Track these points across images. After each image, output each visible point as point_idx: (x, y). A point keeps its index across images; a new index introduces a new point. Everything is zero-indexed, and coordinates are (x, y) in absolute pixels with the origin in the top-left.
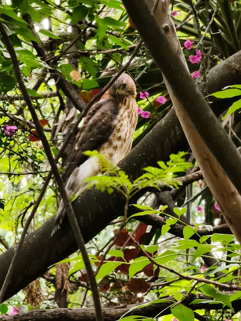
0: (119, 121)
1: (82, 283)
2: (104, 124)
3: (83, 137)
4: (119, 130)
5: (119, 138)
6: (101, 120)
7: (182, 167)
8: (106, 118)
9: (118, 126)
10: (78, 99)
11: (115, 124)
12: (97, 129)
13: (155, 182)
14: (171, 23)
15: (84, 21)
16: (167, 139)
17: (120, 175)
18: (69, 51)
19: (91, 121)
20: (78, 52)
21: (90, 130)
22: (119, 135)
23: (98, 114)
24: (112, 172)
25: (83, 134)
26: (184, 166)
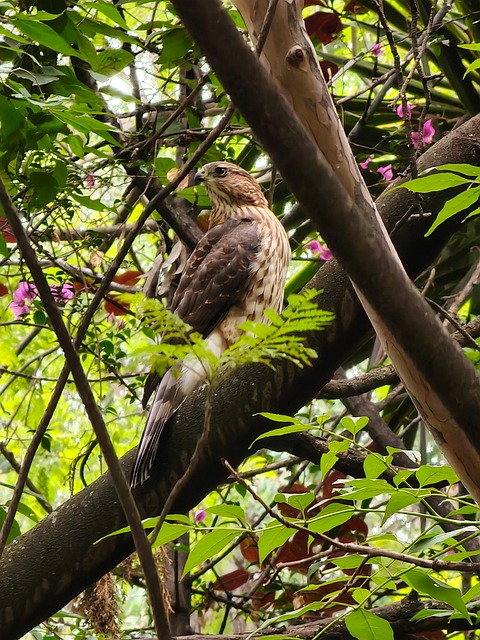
0: (263, 264)
1: (218, 593)
2: (232, 272)
3: (189, 299)
4: (261, 283)
5: (261, 298)
6: (225, 264)
7: (315, 320)
8: (234, 259)
9: (260, 274)
10: (188, 226)
11: (255, 270)
12: (217, 282)
13: (263, 354)
14: (306, 43)
15: (196, 72)
16: (347, 292)
17: (194, 341)
18: (167, 132)
19: (203, 267)
20: (185, 133)
21: (203, 285)
22: (260, 291)
23: (216, 252)
24: (177, 335)
25: (187, 292)
26: (317, 319)
